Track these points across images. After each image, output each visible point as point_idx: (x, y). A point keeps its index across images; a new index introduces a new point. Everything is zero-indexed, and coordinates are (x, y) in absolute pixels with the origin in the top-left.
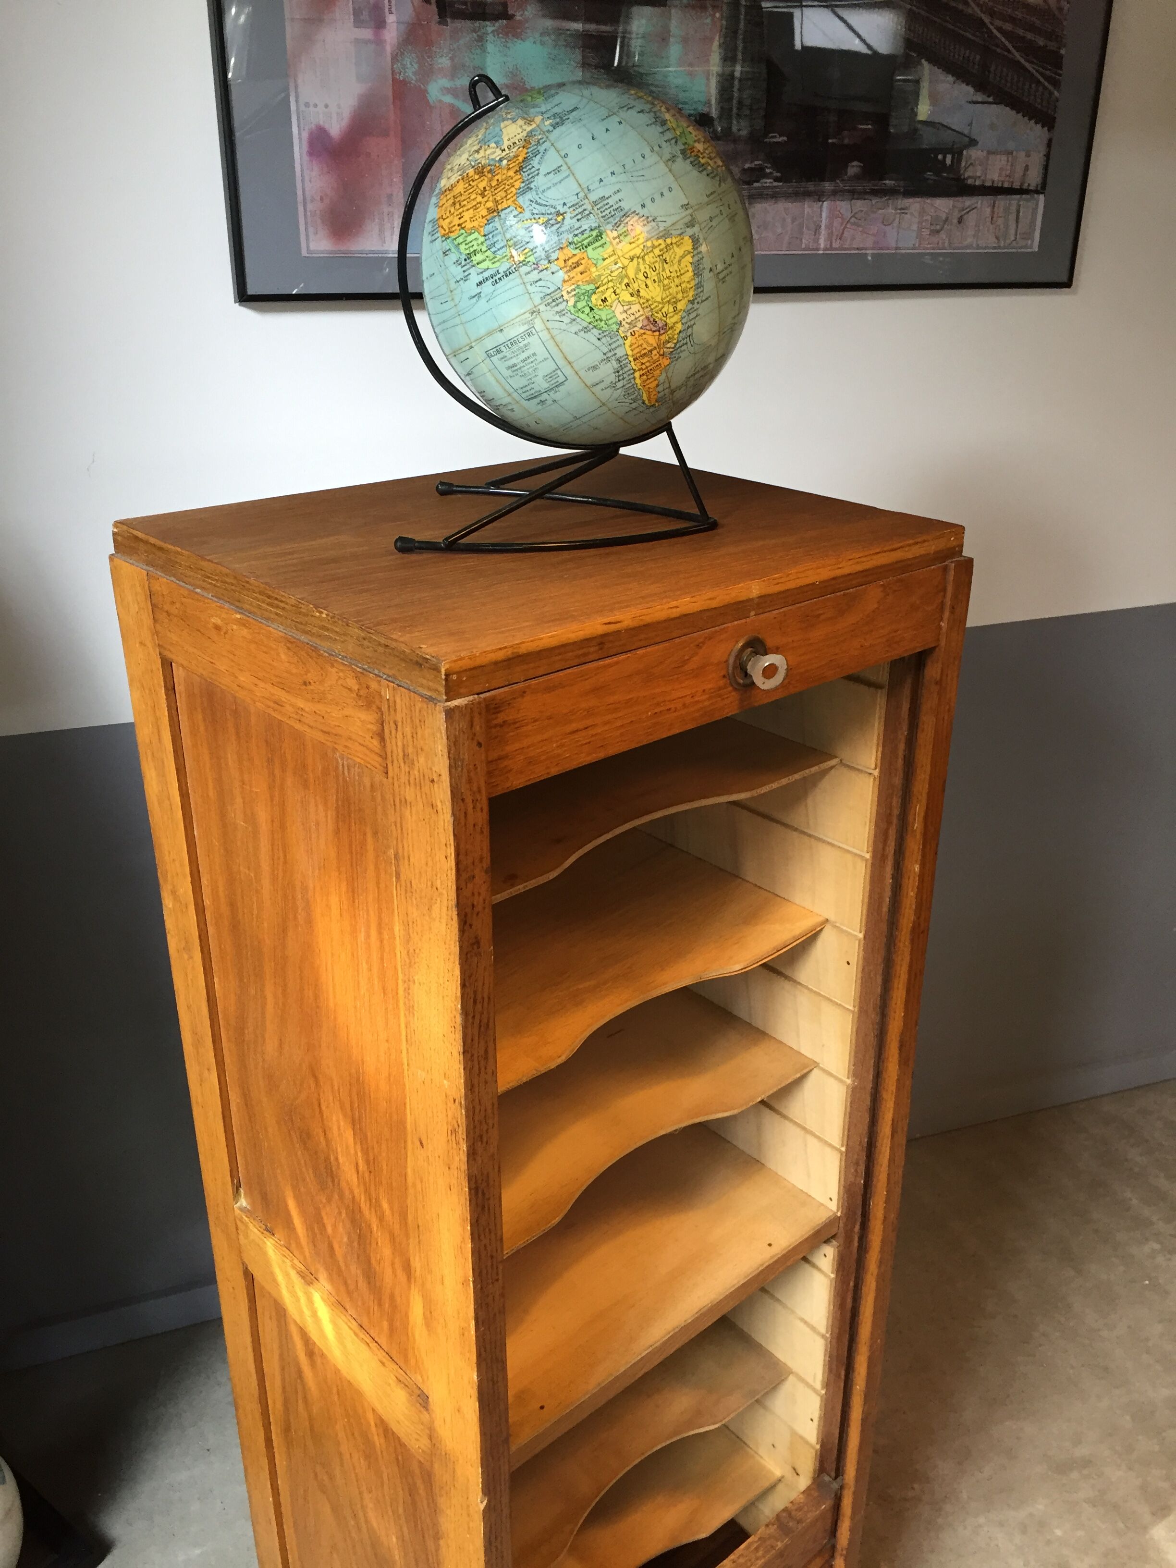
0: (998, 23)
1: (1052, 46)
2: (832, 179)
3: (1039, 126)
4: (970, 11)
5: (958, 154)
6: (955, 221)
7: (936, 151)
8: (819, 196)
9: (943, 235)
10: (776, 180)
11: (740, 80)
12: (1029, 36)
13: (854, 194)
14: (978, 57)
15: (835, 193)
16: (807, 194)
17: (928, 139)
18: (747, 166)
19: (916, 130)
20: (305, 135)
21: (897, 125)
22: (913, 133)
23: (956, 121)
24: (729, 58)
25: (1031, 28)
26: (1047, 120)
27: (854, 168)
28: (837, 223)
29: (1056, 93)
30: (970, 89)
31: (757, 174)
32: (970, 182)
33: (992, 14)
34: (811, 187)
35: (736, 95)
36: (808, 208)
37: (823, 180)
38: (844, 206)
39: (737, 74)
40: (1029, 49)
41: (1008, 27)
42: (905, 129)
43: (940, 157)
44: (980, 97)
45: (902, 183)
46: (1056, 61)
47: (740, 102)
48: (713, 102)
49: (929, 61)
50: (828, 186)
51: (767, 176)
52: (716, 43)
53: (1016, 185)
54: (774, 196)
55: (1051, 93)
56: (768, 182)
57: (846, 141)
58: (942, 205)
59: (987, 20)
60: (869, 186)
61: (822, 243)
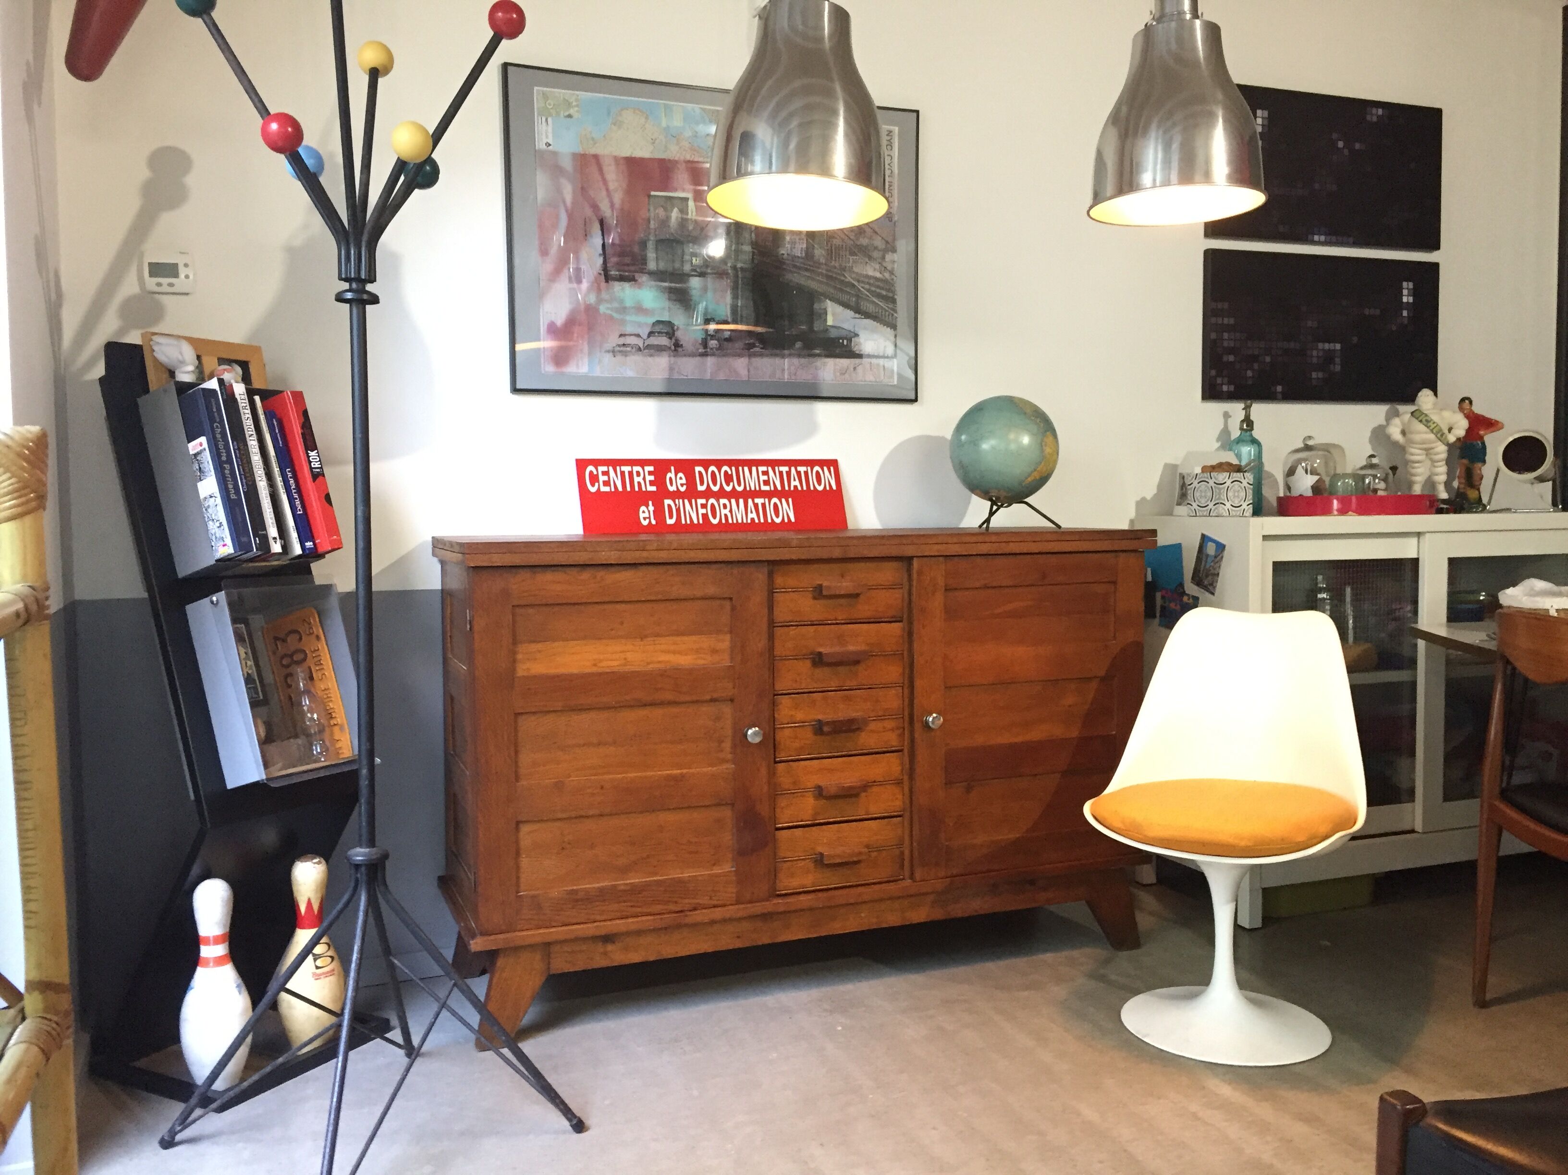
0: (863, 285)
1: (891, 295)
2: (789, 349)
3: (889, 329)
4: (847, 280)
5: (850, 340)
6: (852, 369)
7: (839, 338)
8: (783, 357)
9: (847, 376)
10: (762, 348)
11: (741, 307)
12: (878, 290)
13: (799, 356)
14: (854, 299)
15: (790, 355)
16: (776, 355)
17: (833, 334)
18: (747, 342)
19: (827, 330)
20: (546, 326)
21: (817, 326)
22: (826, 330)
23: (846, 326)
24: (735, 297)
25: (878, 287)
26: (894, 327)
27: (798, 345)
28: (792, 368)
29: (895, 315)
30: (853, 313)
31: (752, 346)
32: (857, 352)
33: (858, 281)
34: (778, 352)
35: (739, 313)
36: (777, 361)
37: (784, 349)
38: (795, 361)
39: (739, 304)
40: (879, 296)
41: (867, 287)
42: (822, 328)
43: (841, 341)
44: (857, 316)
45: (823, 352)
46: (894, 301)
47: (741, 316)
48: (729, 316)
49: (830, 300)
50: (786, 352)
51: (757, 347)
52: (729, 292)
53: (881, 354)
54: (761, 355)
55: (893, 315)
56: (757, 349)
57: (794, 333)
58: (844, 362)
59: (856, 283)
60: (806, 352)
61: (786, 377)
